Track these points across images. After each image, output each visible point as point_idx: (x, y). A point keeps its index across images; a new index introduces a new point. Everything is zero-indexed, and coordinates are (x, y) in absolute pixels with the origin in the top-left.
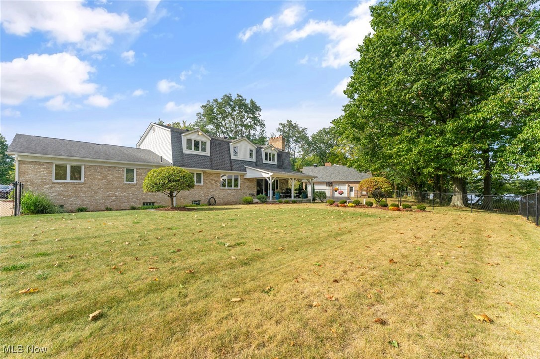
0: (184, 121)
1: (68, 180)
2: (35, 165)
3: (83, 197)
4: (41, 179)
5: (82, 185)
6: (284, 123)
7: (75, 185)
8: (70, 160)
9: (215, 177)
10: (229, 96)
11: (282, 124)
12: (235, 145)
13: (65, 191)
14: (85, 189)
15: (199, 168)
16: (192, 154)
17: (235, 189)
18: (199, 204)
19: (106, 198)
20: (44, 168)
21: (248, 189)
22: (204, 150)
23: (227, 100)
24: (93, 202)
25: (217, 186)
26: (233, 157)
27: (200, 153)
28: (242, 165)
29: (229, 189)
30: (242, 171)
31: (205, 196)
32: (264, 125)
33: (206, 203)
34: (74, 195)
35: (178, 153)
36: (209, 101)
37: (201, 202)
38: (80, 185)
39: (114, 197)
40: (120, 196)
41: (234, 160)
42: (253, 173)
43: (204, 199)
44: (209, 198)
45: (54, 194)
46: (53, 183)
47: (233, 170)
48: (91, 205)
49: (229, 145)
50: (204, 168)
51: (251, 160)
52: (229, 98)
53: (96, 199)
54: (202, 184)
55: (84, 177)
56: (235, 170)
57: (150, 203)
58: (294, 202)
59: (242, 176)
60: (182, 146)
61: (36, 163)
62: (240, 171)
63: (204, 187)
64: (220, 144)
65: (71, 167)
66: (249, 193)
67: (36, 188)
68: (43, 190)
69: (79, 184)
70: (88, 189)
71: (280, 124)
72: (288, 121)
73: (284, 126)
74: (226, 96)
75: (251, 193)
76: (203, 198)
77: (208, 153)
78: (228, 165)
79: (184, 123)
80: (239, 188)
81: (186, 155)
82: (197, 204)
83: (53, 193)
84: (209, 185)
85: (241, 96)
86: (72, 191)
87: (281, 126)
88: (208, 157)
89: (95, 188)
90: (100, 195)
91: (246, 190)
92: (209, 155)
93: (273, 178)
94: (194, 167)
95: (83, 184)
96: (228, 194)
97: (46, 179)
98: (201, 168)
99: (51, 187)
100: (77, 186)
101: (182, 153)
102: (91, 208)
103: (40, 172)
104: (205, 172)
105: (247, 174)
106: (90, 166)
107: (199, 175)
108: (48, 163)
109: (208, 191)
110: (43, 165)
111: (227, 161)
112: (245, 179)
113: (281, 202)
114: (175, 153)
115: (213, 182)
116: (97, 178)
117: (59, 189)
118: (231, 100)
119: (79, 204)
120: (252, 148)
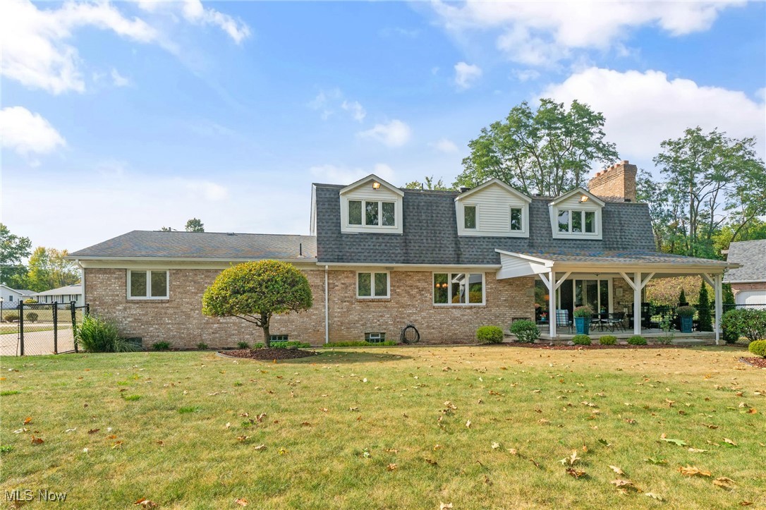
0: (427, 178)
1: (149, 297)
2: (104, 273)
3: (168, 324)
4: (112, 295)
5: (167, 305)
6: (675, 139)
7: (157, 305)
8: (151, 263)
9: (419, 280)
10: (524, 107)
11: (670, 143)
12: (470, 202)
13: (143, 315)
14: (170, 311)
15: (376, 261)
16: (361, 234)
17: (471, 308)
18: (382, 340)
19: (202, 326)
20: (116, 278)
21: (511, 307)
22: (390, 221)
23: (520, 118)
24: (183, 333)
25: (423, 301)
26: (463, 231)
27: (380, 228)
28: (490, 249)
29: (455, 307)
30: (488, 263)
31: (395, 323)
32: (615, 154)
33: (398, 339)
34: (156, 322)
35: (329, 235)
36: (484, 131)
37: (386, 336)
38: (164, 305)
39: (216, 325)
40: (226, 323)
41: (466, 237)
42: (515, 265)
43: (393, 331)
44: (404, 327)
45: (129, 319)
46: (128, 302)
47: (463, 263)
48: (181, 338)
49: (453, 203)
50: (387, 261)
51: (516, 233)
52: (523, 112)
53: (188, 329)
54: (388, 296)
55: (170, 291)
56: (469, 262)
57: (280, 338)
58: (639, 343)
59: (491, 274)
60: (339, 219)
61: (105, 271)
62: (482, 262)
63: (393, 304)
64: (429, 204)
65: (152, 273)
66: (514, 315)
67: (106, 310)
68: (115, 313)
69: (162, 302)
70: (176, 311)
71: (664, 143)
72: (689, 132)
73: (677, 146)
74: (517, 110)
75: (518, 315)
76: (391, 328)
77: (398, 228)
78: (450, 251)
79: (429, 181)
80: (484, 303)
81: (348, 235)
82: (377, 341)
83: (128, 317)
84: (405, 299)
85: (550, 102)
86: (153, 315)
87: (668, 147)
88: (399, 235)
89: (186, 308)
90: (195, 321)
91: (503, 310)
92: (400, 231)
93: (558, 275)
94: (365, 261)
95: (168, 301)
96: (454, 319)
97: (118, 295)
98: (381, 261)
99: (125, 309)
100: (160, 305)
101: (340, 232)
102: (181, 344)
103: (110, 285)
104: (394, 272)
105: (503, 270)
106: (177, 270)
107: (381, 278)
108: (120, 270)
109: (402, 313)
110: (114, 273)
111: (448, 243)
112: (501, 281)
113: (588, 345)
114: (323, 235)
115: (414, 292)
116: (189, 291)
117: (136, 311)
118: (528, 116)
119: (161, 337)
120: (517, 203)
